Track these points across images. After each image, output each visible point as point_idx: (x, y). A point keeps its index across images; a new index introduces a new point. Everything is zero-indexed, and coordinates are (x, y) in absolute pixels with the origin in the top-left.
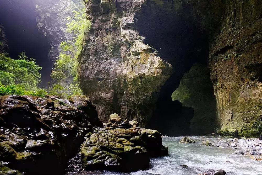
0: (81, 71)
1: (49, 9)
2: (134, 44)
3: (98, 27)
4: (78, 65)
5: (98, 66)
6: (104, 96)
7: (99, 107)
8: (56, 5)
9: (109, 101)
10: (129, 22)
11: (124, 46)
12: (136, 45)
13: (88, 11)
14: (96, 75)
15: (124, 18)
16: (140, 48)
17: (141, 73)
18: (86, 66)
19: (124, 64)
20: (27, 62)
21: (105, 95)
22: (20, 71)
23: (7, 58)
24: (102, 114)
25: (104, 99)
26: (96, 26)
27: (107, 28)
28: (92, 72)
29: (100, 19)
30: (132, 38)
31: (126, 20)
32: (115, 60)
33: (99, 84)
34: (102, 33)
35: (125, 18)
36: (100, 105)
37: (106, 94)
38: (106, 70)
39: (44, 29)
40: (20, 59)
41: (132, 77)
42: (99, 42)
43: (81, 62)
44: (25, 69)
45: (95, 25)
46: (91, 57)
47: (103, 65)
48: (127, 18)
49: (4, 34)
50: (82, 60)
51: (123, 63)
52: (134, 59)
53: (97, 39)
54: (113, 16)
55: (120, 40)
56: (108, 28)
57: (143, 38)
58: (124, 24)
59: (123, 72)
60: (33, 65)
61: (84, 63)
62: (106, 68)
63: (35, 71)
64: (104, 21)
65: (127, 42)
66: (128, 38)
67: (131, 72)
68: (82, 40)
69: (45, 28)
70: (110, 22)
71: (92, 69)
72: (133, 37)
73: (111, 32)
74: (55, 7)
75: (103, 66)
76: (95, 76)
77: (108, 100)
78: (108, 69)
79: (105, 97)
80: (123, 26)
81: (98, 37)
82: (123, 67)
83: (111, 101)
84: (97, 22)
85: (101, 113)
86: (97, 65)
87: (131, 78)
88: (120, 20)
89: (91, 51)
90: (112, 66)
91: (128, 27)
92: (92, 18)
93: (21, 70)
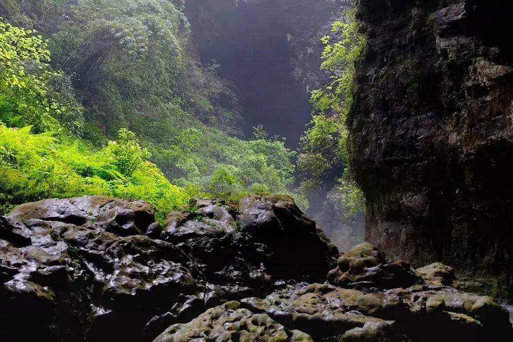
0: (354, 148)
1: (311, 39)
2: (471, 68)
3: (383, 44)
4: (348, 137)
5: (389, 133)
6: (408, 202)
7: (401, 227)
8: (323, 28)
9: (422, 212)
10: (455, 18)
11: (446, 78)
12: (475, 69)
13: (359, 14)
14: (385, 154)
15: (441, 11)
16: (488, 77)
17: (493, 137)
18: (363, 137)
19: (450, 121)
20: (269, 144)
21: (410, 198)
22: (253, 162)
23: (230, 139)
24: (406, 245)
25: (410, 210)
26: (379, 42)
27: (403, 42)
28: (377, 149)
29: (386, 26)
30: (465, 55)
31: (445, 16)
32: (428, 115)
33: (395, 175)
34: (393, 57)
35: (443, 10)
36: (402, 224)
37: (413, 196)
38: (407, 140)
39: (305, 79)
40: (256, 139)
41: (472, 151)
42: (387, 78)
43: (354, 129)
44: (262, 157)
45: (377, 42)
46: (372, 115)
47: (401, 130)
48: (448, 11)
49: (235, 98)
50: (355, 123)
51: (448, 120)
52: (473, 105)
53: (382, 72)
54: (414, 12)
55: (435, 65)
56: (406, 41)
57: (494, 50)
58: (441, 24)
59: (449, 142)
60: (279, 149)
61: (359, 129)
62: (408, 136)
63: (283, 160)
64: (395, 30)
65: (451, 65)
66: (454, 57)
67: (468, 140)
68: (351, 79)
69: (306, 77)
70: (411, 28)
71: (376, 143)
72: (466, 52)
73: (413, 50)
74: (322, 32)
75: (400, 132)
76: (384, 157)
77: (417, 212)
78: (411, 138)
79: (410, 204)
80: (440, 30)
81: (386, 68)
82: (449, 128)
83: (426, 213)
84: (379, 34)
85: (405, 240)
86: (385, 131)
87: (468, 155)
88: (432, 16)
89: (371, 100)
90: (422, 129)
91: (452, 30)
92: (369, 26)
93: (254, 160)
